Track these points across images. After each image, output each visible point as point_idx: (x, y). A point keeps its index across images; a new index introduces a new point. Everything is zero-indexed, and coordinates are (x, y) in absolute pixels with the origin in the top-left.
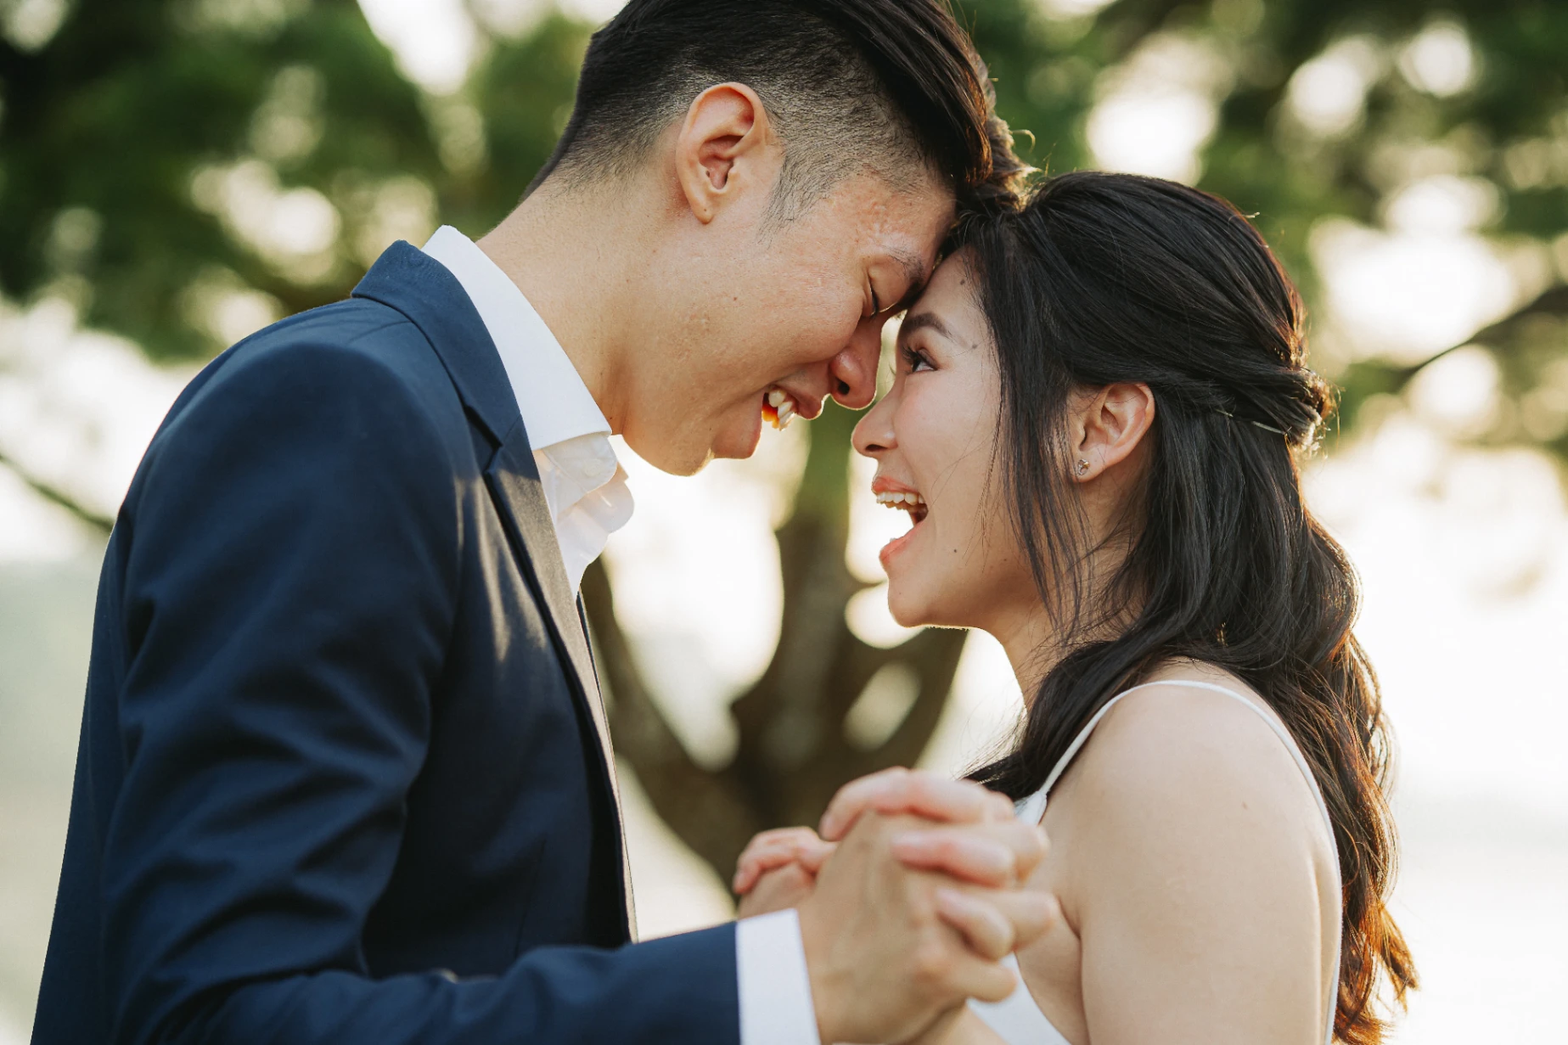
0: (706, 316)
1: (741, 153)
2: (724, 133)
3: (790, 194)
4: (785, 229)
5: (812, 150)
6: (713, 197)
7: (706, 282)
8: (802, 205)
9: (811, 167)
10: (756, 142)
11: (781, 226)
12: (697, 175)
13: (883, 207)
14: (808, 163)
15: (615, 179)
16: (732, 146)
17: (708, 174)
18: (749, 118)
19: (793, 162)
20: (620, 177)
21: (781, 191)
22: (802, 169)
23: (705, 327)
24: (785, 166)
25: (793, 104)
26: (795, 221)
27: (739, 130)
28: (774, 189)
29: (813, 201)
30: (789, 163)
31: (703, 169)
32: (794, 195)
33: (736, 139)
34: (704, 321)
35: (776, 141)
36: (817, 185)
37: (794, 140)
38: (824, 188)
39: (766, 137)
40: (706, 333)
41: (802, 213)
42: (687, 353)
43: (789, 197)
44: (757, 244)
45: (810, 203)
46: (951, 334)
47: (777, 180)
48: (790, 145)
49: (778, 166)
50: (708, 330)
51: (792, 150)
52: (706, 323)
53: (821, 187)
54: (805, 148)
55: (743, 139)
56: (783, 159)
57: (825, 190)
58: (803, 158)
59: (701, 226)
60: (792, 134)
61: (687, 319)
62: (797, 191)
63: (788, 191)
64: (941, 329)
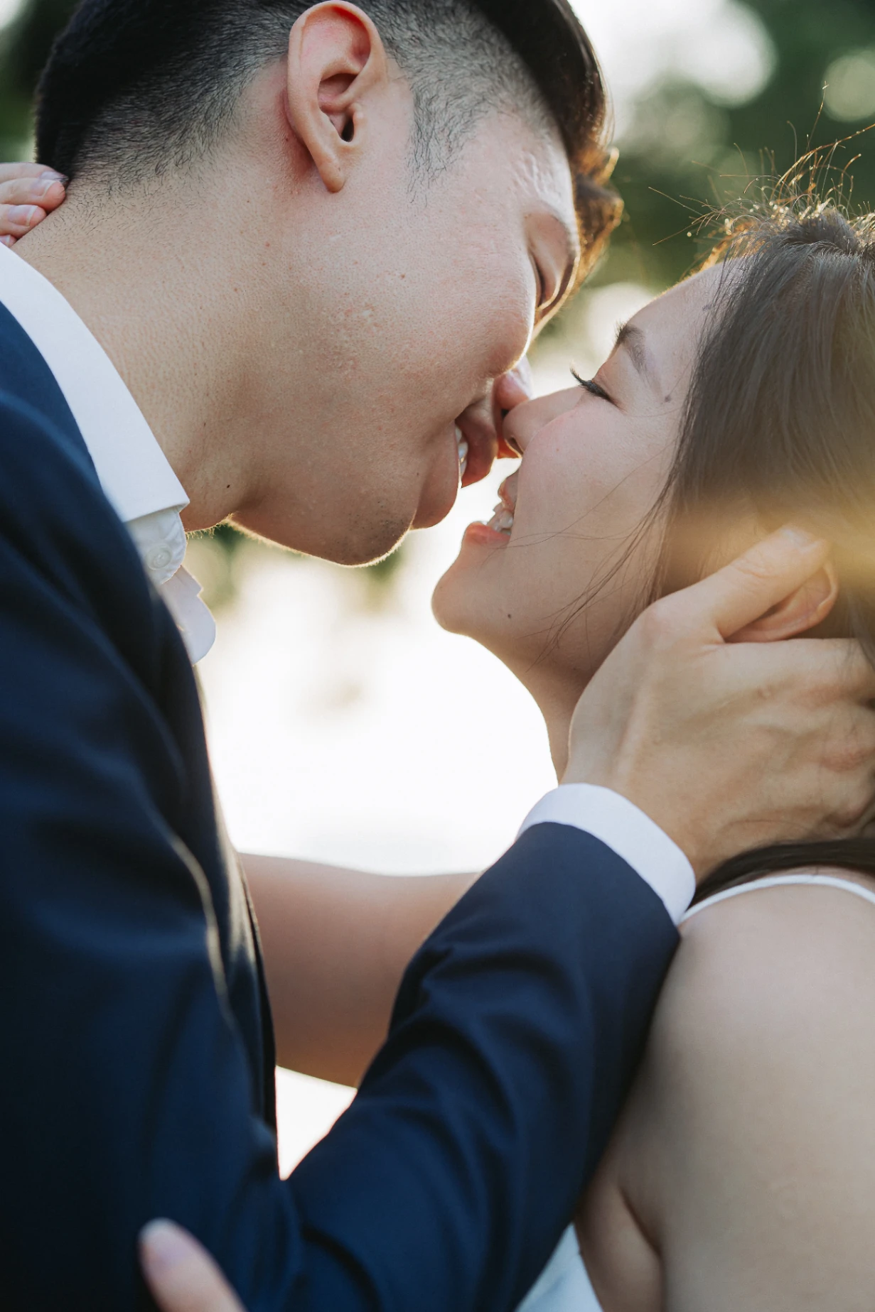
0: (368, 306)
1: (359, 96)
2: (332, 73)
3: (433, 137)
4: (438, 181)
6: (343, 152)
7: (356, 263)
8: (450, 150)
9: (447, 103)
10: (376, 79)
11: (433, 181)
12: (321, 124)
14: (443, 98)
16: (344, 90)
17: (332, 124)
18: (362, 52)
19: (426, 96)
21: (422, 134)
22: (438, 105)
23: (370, 320)
24: (417, 103)
25: (408, 24)
26: (447, 170)
27: (352, 66)
29: (461, 143)
30: (422, 102)
31: (326, 119)
32: (438, 136)
33: (349, 78)
34: (366, 313)
35: (399, 75)
36: (459, 125)
37: (419, 71)
38: (467, 128)
39: (387, 72)
40: (374, 329)
41: (451, 159)
42: (351, 363)
43: (432, 142)
44: (410, 205)
45: (458, 146)
46: (646, 369)
47: (412, 122)
48: (417, 79)
49: (408, 104)
50: (376, 325)
51: (419, 84)
52: (371, 316)
53: (463, 127)
54: (435, 80)
55: (358, 79)
56: (413, 96)
57: (469, 130)
58: (434, 93)
59: (331, 197)
60: (416, 64)
61: (341, 317)
62: (439, 133)
63: (430, 134)
64: (638, 358)
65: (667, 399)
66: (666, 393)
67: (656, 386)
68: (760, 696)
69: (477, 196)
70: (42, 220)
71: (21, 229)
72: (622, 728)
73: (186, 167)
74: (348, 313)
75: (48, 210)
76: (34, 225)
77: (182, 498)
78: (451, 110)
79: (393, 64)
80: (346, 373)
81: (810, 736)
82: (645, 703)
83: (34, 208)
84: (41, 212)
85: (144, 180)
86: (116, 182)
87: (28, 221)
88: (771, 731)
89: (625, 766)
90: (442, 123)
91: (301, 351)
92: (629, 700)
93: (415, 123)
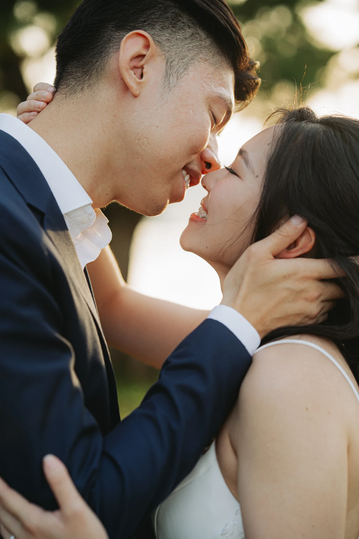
0: (146, 137)
1: (146, 63)
2: (137, 54)
3: (172, 75)
4: (172, 91)
5: (177, 55)
6: (139, 84)
7: (142, 122)
8: (177, 79)
9: (178, 62)
10: (152, 56)
11: (170, 91)
12: (130, 75)
13: (212, 76)
14: (177, 60)
15: (87, 91)
16: (141, 60)
17: (135, 74)
18: (147, 46)
19: (170, 61)
20: (90, 89)
21: (167, 75)
22: (175, 63)
23: (146, 142)
24: (167, 63)
25: (165, 35)
26: (176, 87)
27: (144, 52)
28: (164, 74)
29: (182, 76)
30: (169, 63)
31: (132, 72)
32: (173, 75)
33: (143, 56)
34: (145, 140)
35: (161, 53)
36: (182, 69)
37: (168, 51)
38: (185, 70)
39: (156, 53)
40: (148, 145)
41: (178, 83)
42: (141, 156)
43: (171, 77)
44: (161, 101)
45: (180, 78)
46: (250, 166)
47: (165, 70)
48: (168, 54)
49: (164, 64)
50: (148, 144)
51: (168, 56)
52: (147, 141)
53: (184, 70)
54: (174, 54)
55: (146, 56)
56: (166, 61)
57: (186, 71)
58: (174, 59)
59: (135, 99)
60: (167, 49)
61: (137, 141)
62: (174, 73)
63: (170, 74)
64: (247, 162)
65: (257, 176)
66: (256, 174)
67: (253, 172)
68: (285, 278)
69: (187, 95)
70: (46, 107)
71: (39, 110)
72: (239, 287)
73: (90, 88)
74: (139, 140)
75: (48, 103)
76: (43, 109)
77: (91, 202)
78: (180, 64)
79: (159, 50)
80: (139, 159)
81: (301, 291)
82: (247, 279)
83: (43, 103)
84: (45, 104)
85: (77, 93)
86: (68, 94)
87: (41, 108)
88: (288, 289)
89: (239, 301)
90: (175, 70)
91: (125, 152)
92: (242, 278)
93: (165, 71)
